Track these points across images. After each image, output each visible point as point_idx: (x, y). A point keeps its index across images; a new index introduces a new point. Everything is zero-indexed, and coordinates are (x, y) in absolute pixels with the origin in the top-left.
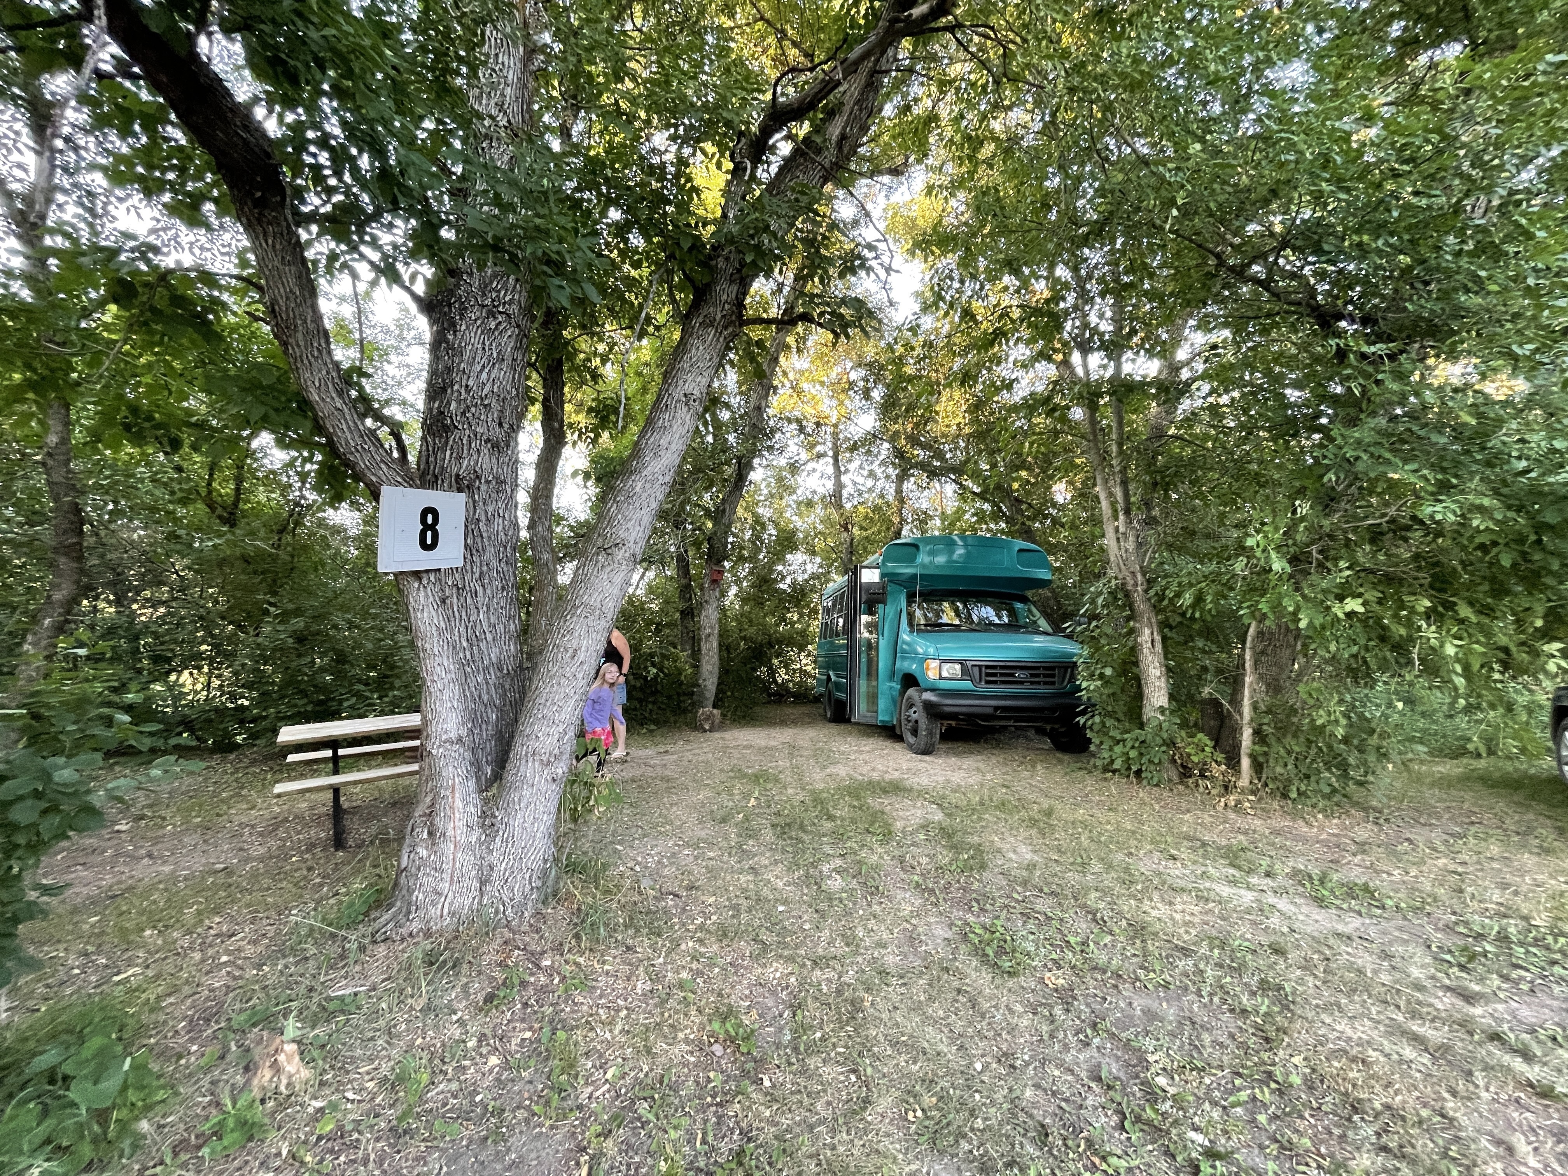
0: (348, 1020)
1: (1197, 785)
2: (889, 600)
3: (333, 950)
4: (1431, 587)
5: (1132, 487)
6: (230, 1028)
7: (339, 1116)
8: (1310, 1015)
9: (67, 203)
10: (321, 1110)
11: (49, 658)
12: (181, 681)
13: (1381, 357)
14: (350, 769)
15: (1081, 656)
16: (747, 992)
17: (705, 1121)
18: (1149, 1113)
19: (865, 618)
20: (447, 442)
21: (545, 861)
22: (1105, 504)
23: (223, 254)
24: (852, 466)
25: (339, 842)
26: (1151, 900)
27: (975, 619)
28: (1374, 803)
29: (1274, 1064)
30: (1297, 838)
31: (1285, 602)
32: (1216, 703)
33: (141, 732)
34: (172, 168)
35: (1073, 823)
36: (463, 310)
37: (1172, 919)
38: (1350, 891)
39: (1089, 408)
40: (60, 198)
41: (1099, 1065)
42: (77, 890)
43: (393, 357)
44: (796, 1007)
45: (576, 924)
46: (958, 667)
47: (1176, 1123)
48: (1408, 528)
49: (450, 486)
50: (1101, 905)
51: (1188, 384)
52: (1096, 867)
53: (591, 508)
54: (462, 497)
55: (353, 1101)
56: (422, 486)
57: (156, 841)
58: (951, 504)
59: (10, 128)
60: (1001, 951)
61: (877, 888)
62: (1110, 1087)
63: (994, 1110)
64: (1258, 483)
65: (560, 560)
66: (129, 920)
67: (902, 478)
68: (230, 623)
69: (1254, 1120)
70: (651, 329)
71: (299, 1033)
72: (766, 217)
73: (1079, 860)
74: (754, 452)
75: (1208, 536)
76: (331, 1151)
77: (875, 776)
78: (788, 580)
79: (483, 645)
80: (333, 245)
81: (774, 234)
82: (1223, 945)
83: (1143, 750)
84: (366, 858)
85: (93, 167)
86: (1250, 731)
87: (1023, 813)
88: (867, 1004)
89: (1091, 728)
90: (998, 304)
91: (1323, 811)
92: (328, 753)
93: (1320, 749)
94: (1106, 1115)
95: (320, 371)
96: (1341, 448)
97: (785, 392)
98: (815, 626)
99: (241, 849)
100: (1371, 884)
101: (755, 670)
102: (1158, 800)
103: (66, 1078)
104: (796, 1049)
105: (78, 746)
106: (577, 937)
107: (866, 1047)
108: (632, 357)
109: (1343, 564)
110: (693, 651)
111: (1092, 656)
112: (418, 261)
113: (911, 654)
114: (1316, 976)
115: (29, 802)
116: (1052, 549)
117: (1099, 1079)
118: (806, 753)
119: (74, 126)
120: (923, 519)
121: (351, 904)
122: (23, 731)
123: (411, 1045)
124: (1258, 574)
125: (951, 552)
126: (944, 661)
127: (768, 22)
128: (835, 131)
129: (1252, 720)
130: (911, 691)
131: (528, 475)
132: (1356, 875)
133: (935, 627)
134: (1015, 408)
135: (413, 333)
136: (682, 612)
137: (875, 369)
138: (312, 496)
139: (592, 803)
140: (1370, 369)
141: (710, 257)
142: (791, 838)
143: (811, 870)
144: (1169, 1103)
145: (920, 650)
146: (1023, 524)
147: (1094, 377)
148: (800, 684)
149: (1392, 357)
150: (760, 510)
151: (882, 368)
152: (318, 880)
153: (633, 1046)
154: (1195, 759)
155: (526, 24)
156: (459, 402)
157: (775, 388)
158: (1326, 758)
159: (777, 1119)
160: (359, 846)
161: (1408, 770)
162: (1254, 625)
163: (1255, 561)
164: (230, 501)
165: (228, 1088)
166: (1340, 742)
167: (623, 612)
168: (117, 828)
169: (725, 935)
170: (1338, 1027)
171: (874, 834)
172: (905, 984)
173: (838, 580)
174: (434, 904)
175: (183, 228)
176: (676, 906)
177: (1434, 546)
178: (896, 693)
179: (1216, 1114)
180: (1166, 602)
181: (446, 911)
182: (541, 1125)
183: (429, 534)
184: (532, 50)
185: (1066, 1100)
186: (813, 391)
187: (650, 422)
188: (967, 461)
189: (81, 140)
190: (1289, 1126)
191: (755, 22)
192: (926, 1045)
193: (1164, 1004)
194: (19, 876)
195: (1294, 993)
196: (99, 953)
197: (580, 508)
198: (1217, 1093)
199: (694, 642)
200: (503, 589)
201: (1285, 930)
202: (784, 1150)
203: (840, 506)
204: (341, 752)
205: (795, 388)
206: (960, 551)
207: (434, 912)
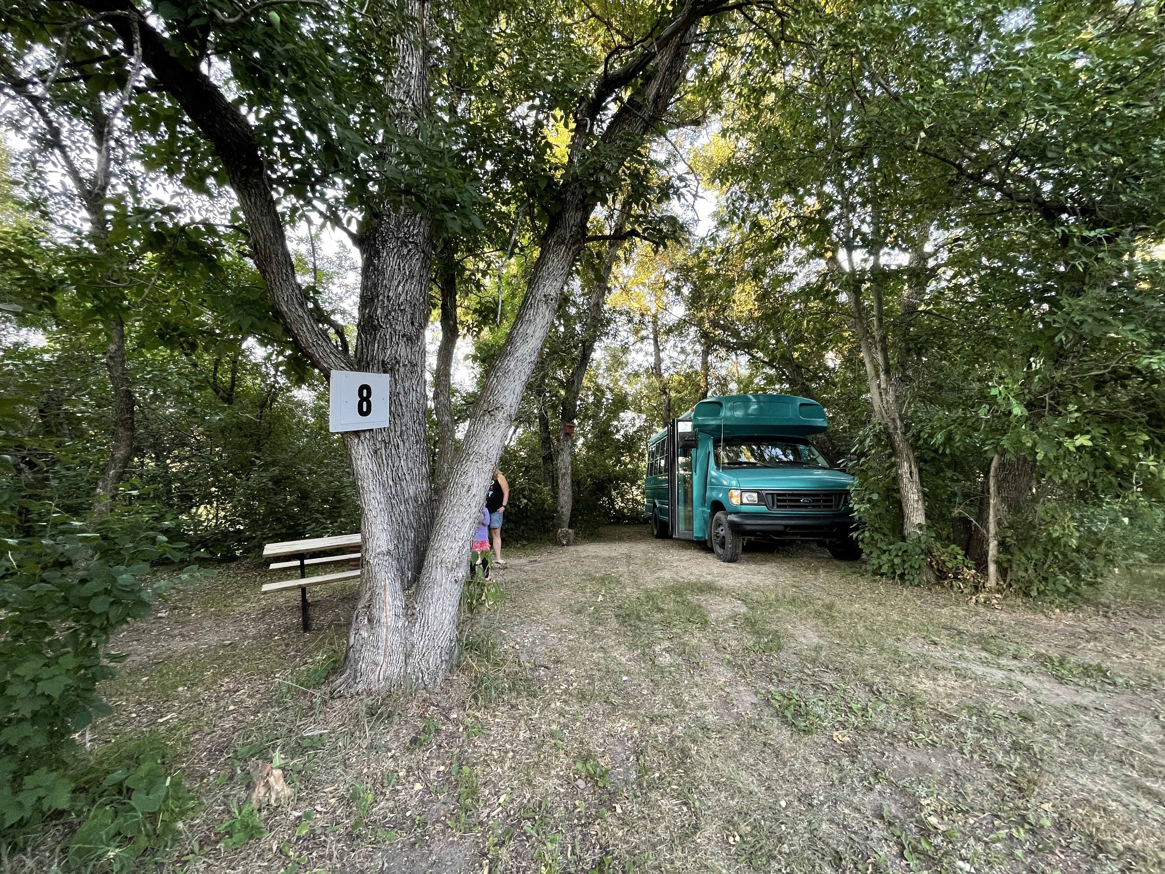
0: (316, 754)
1: (952, 586)
2: (700, 445)
3: (305, 703)
4: (1148, 423)
5: (890, 353)
6: (236, 758)
7: (312, 823)
8: (1056, 770)
9: (118, 184)
10: (299, 817)
11: (113, 497)
12: (199, 512)
13: (1100, 239)
14: (312, 574)
15: (853, 485)
16: (602, 741)
17: (574, 838)
18: (924, 845)
19: (681, 460)
20: (375, 338)
21: (451, 641)
22: (869, 367)
23: (221, 214)
24: (668, 345)
25: (306, 627)
26: (918, 677)
27: (767, 457)
28: (1103, 600)
29: (1027, 809)
30: (1039, 628)
31: (1024, 439)
32: (966, 521)
33: (174, 549)
34: (186, 153)
35: (850, 615)
36: (384, 242)
37: (936, 691)
38: (1086, 671)
39: (855, 292)
40: (113, 181)
41: (881, 807)
42: (133, 658)
43: (336, 280)
44: (639, 753)
45: (474, 688)
46: (755, 495)
47: (946, 854)
48: (1128, 377)
49: (378, 370)
50: (877, 680)
51: (934, 270)
52: (871, 650)
53: (477, 383)
54: (387, 377)
55: (320, 813)
56: (359, 370)
57: (184, 624)
58: (745, 372)
59: (81, 136)
60: (797, 714)
61: (698, 664)
62: (890, 824)
63: (796, 838)
64: (997, 346)
65: (456, 422)
66: (169, 679)
67: (706, 354)
68: (230, 472)
69: (1012, 854)
70: (517, 250)
71: (282, 762)
72: (602, 160)
73: (856, 644)
74: (594, 338)
75: (953, 389)
76: (307, 848)
77: (693, 579)
78: (622, 432)
79: (404, 484)
80: (294, 201)
81: (608, 172)
82: (980, 713)
83: (905, 558)
84: (325, 638)
85: (135, 157)
86: (996, 542)
87: (810, 607)
88: (694, 752)
89: (862, 541)
90: (780, 216)
91: (1059, 606)
92: (297, 563)
93: (1056, 557)
94: (889, 846)
95: (287, 289)
96: (1068, 314)
97: (616, 292)
98: (643, 465)
99: (241, 631)
100: (1104, 665)
101: (599, 500)
102: (920, 597)
103: (129, 790)
104: (640, 785)
105: (134, 557)
106: (475, 697)
107: (693, 785)
108: (504, 271)
109: (1071, 407)
110: (553, 486)
111: (861, 485)
112: (352, 208)
113: (718, 486)
114: (1059, 739)
115: (102, 597)
116: (826, 403)
117: (882, 817)
118: (638, 561)
119: (120, 130)
120: (723, 383)
121: (316, 671)
122: (96, 549)
123: (360, 774)
124: (999, 417)
125: (747, 407)
126: (743, 491)
127: (597, 17)
128: (652, 91)
129: (996, 534)
130: (719, 514)
131: (432, 361)
132: (1092, 659)
133: (735, 465)
134: (795, 296)
135: (348, 263)
136: (544, 458)
137: (685, 271)
138: (282, 380)
139: (483, 598)
140: (1092, 250)
141: (560, 193)
142: (630, 625)
143: (647, 650)
144: (940, 839)
145: (725, 483)
146: (803, 384)
147: (858, 268)
148: (633, 510)
149: (1109, 240)
150: (600, 381)
151: (690, 270)
152: (293, 653)
153: (519, 779)
154: (950, 565)
155: (424, 32)
156: (383, 308)
157: (609, 290)
158: (1061, 564)
159: (628, 838)
160: (319, 630)
161: (1130, 573)
162: (996, 457)
163: (996, 407)
164: (228, 386)
165: (235, 801)
166: (1074, 550)
167: (501, 459)
168: (159, 615)
169: (584, 698)
170: (1080, 781)
171: (694, 623)
172: (722, 738)
173: (661, 431)
174: (373, 671)
175: (194, 197)
176: (546, 676)
177: (1149, 391)
178: (707, 516)
179: (980, 848)
180: (921, 442)
181: (381, 677)
182: (454, 836)
183: (365, 404)
184: (429, 51)
185: (855, 833)
186: (637, 290)
187: (519, 317)
188: (758, 337)
189: (126, 140)
190: (1042, 860)
191: (589, 17)
192: (740, 785)
193: (933, 760)
194: (96, 648)
195: (1042, 752)
196: (148, 702)
197: (468, 383)
198: (979, 831)
199: (553, 480)
200: (417, 442)
201: (1032, 701)
202: (634, 863)
203: (659, 375)
204: (307, 562)
205: (624, 289)
206: (754, 407)
207: (373, 677)
